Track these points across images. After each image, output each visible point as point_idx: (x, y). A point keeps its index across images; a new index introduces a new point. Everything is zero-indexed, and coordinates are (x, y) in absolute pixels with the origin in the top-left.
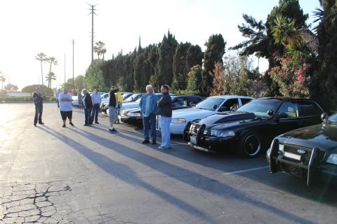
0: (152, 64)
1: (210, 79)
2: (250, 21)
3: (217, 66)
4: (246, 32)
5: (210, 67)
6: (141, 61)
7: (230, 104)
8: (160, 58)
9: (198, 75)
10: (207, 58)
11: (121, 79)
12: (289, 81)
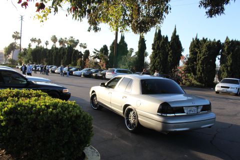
0: (62, 55)
1: (85, 63)
2: (96, 50)
3: (87, 60)
4: (95, 53)
5: (85, 60)
6: (57, 53)
7: (90, 70)
8: (67, 54)
9: (81, 61)
10: (84, 57)
11: (45, 59)
12: (103, 66)
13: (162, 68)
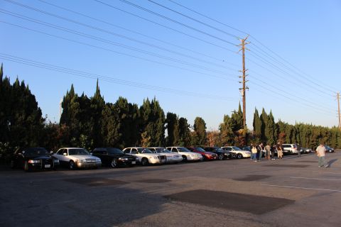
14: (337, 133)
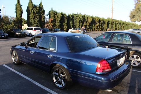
13: (40, 25)
14: (109, 22)
